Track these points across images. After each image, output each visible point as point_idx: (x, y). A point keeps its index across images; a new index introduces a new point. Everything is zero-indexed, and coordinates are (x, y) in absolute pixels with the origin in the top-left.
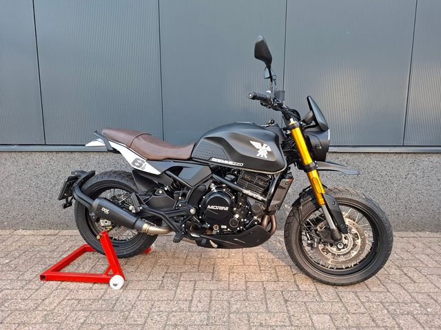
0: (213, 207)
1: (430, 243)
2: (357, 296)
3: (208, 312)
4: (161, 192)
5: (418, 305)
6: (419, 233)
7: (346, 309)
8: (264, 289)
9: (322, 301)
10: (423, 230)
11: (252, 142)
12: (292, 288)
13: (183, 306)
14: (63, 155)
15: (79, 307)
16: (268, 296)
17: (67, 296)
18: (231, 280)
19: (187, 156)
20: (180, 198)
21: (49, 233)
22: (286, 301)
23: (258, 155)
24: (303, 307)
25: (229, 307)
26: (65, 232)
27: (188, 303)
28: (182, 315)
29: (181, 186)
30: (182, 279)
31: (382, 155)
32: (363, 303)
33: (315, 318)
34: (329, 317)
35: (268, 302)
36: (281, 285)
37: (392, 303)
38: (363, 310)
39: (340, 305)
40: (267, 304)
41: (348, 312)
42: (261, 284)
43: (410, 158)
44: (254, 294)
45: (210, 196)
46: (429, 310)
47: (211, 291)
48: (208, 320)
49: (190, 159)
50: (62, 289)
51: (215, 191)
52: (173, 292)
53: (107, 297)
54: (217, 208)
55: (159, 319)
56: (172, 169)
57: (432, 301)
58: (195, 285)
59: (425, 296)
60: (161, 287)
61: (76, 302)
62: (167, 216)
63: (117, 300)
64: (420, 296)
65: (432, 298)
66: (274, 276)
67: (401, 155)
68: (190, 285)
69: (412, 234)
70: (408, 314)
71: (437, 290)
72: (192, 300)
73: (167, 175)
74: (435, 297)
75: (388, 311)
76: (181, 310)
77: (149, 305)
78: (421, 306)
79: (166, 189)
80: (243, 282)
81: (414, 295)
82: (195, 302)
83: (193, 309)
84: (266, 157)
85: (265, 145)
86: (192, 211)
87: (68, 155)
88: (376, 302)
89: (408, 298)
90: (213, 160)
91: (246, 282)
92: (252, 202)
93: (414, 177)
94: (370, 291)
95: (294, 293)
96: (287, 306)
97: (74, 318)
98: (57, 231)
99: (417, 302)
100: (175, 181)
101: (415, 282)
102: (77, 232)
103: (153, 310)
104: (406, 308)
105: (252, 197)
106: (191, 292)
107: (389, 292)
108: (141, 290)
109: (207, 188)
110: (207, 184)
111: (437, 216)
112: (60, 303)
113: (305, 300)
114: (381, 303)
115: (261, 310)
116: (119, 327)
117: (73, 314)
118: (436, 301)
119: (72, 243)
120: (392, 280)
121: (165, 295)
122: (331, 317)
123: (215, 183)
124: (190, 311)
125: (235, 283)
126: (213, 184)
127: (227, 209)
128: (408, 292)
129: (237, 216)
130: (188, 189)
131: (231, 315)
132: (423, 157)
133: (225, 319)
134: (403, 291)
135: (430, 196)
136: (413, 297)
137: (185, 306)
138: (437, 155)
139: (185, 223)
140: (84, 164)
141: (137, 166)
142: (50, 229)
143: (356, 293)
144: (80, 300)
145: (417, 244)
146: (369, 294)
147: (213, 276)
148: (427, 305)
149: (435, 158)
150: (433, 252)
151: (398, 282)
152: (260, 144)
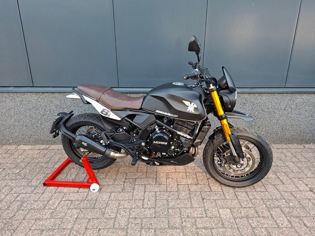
0: (157, 142)
1: (296, 153)
2: (247, 195)
3: (155, 208)
4: (121, 130)
5: (284, 201)
6: (290, 145)
7: (240, 204)
8: (189, 190)
9: (226, 199)
10: (292, 143)
11: (184, 101)
12: (207, 189)
13: (139, 204)
14: (47, 94)
15: (72, 207)
16: (192, 196)
17: (63, 198)
18: (168, 184)
19: (139, 107)
20: (134, 135)
21: (42, 148)
22: (203, 199)
23: (188, 110)
24: (214, 204)
25: (168, 204)
26: (53, 147)
27: (141, 201)
28: (139, 211)
29: (135, 127)
30: (136, 183)
31: (270, 95)
32: (251, 200)
33: (221, 211)
34: (229, 210)
35: (192, 200)
36: (200, 187)
37: (269, 199)
38: (251, 205)
39: (237, 201)
40: (191, 202)
41: (242, 207)
42: (187, 186)
43: (289, 96)
44: (183, 194)
45: (155, 134)
46: (291, 204)
47: (156, 192)
48: (155, 214)
49: (141, 109)
50: (59, 192)
51: (158, 132)
52: (132, 194)
53: (89, 198)
54: (160, 143)
55: (124, 214)
56: (129, 116)
57: (293, 197)
58: (145, 188)
59: (289, 194)
60: (123, 190)
61: (70, 202)
62: (126, 147)
63: (96, 200)
64: (286, 194)
65: (293, 196)
66: (195, 180)
67: (283, 95)
68: (142, 188)
69: (285, 146)
70: (277, 208)
71: (297, 189)
72: (144, 199)
73: (126, 120)
74: (295, 195)
75: (266, 206)
76: (138, 207)
77: (117, 204)
78: (286, 202)
79: (125, 128)
80: (176, 186)
81: (283, 193)
82: (146, 201)
83: (145, 206)
84: (193, 111)
85: (192, 103)
86: (143, 144)
87: (51, 95)
88: (259, 199)
89: (279, 196)
90: (157, 111)
91: (178, 185)
92: (183, 140)
93: (290, 109)
94: (256, 191)
95: (208, 193)
96: (204, 203)
97: (71, 214)
98: (48, 146)
99: (284, 199)
100: (131, 124)
101: (284, 184)
102: (61, 146)
103: (120, 207)
104: (277, 203)
105: (183, 137)
106: (143, 194)
107: (267, 191)
108: (111, 193)
109: (153, 129)
110: (152, 127)
111: (302, 134)
112: (59, 203)
113: (215, 198)
114: (262, 200)
115: (188, 206)
116: (100, 220)
117: (69, 211)
119: (59, 156)
121: (126, 196)
122: (231, 210)
123: (159, 126)
124: (143, 208)
125: (171, 186)
126: (157, 126)
127: (166, 143)
128: (279, 191)
129: (173, 147)
130: (140, 129)
131: (169, 210)
132: (297, 96)
133: (165, 213)
134: (276, 190)
135: (299, 121)
136: (282, 195)
137: (140, 204)
138: (307, 94)
139: (138, 152)
140: (63, 101)
141: (104, 114)
142: (42, 144)
143: (246, 192)
144: (72, 200)
145: (288, 154)
146: (255, 193)
147: (156, 181)
148: (290, 200)
149: (305, 97)
150: (297, 160)
151: (273, 184)
152: (189, 103)
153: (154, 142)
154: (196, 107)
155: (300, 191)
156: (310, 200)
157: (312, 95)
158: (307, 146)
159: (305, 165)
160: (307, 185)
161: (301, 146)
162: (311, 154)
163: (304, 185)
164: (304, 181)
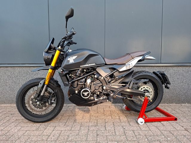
1: (175, 108)
2: (134, 133)
6: (170, 104)
7: (127, 139)
8: (89, 130)
9: (116, 135)
10: (172, 103)
12: (103, 129)
16: (89, 133)
18: (74, 126)
22: (98, 135)
24: (105, 138)
25: (67, 139)
26: (3, 105)
27: (47, 137)
30: (49, 125)
31: (151, 67)
32: (136, 136)
35: (88, 136)
36: (98, 127)
37: (150, 136)
38: (135, 139)
39: (124, 137)
42: (88, 127)
43: (164, 69)
44: (83, 132)
46: (169, 139)
47: (62, 131)
52: (42, 132)
53: (8, 134)
57: (171, 134)
58: (54, 128)
59: (168, 132)
60: (37, 129)
63: (12, 135)
64: (166, 132)
66: (96, 123)
67: (160, 67)
68: (52, 128)
69: (167, 105)
70: (157, 141)
71: (174, 129)
72: (50, 135)
75: (148, 140)
76: (43, 140)
77: (27, 138)
78: (165, 137)
80: (79, 127)
83: (49, 140)
88: (143, 135)
89: (159, 133)
91: (81, 126)
94: (141, 130)
95: (103, 131)
96: (97, 138)
99: (164, 135)
101: (164, 126)
103: (28, 140)
104: (157, 138)
106: (51, 132)
107: (150, 130)
108: (27, 131)
111: (178, 96)
113: (107, 135)
114: (145, 135)
115: (83, 140)
118: (173, 134)
120: (153, 125)
121: (37, 133)
124: (47, 141)
125: (75, 127)
128: (160, 130)
132: (170, 68)
134: (158, 130)
135: (175, 86)
136: (162, 133)
137: (45, 138)
138: (176, 67)
145: (168, 109)
146: (140, 132)
147: (65, 124)
148: (168, 136)
149: (175, 68)
150: (176, 112)
151: (156, 126)
155: (178, 130)
156: (185, 136)
157: (180, 67)
158: (183, 104)
159: (182, 115)
160: (183, 127)
161: (179, 105)
162: (187, 109)
163: (180, 126)
164: (180, 124)
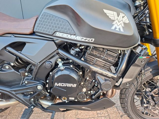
0: (60, 84)
4: (7, 67)
11: (105, 11)
20: (26, 74)
23: (113, 28)
45: (57, 72)
49: (33, 33)
51: (62, 68)
54: (65, 85)
56: (13, 45)
62: (14, 93)
79: (12, 64)
84: (122, 30)
85: (122, 15)
86: (40, 87)
90: (58, 34)
92: (101, 79)
105: (102, 74)
109: (54, 65)
110: (53, 60)
123: (63, 59)
126: (60, 60)
127: (75, 85)
129: (84, 90)
130: (34, 65)
139: (34, 97)
152: (115, 13)
153: (56, 84)
154: (127, 21)
